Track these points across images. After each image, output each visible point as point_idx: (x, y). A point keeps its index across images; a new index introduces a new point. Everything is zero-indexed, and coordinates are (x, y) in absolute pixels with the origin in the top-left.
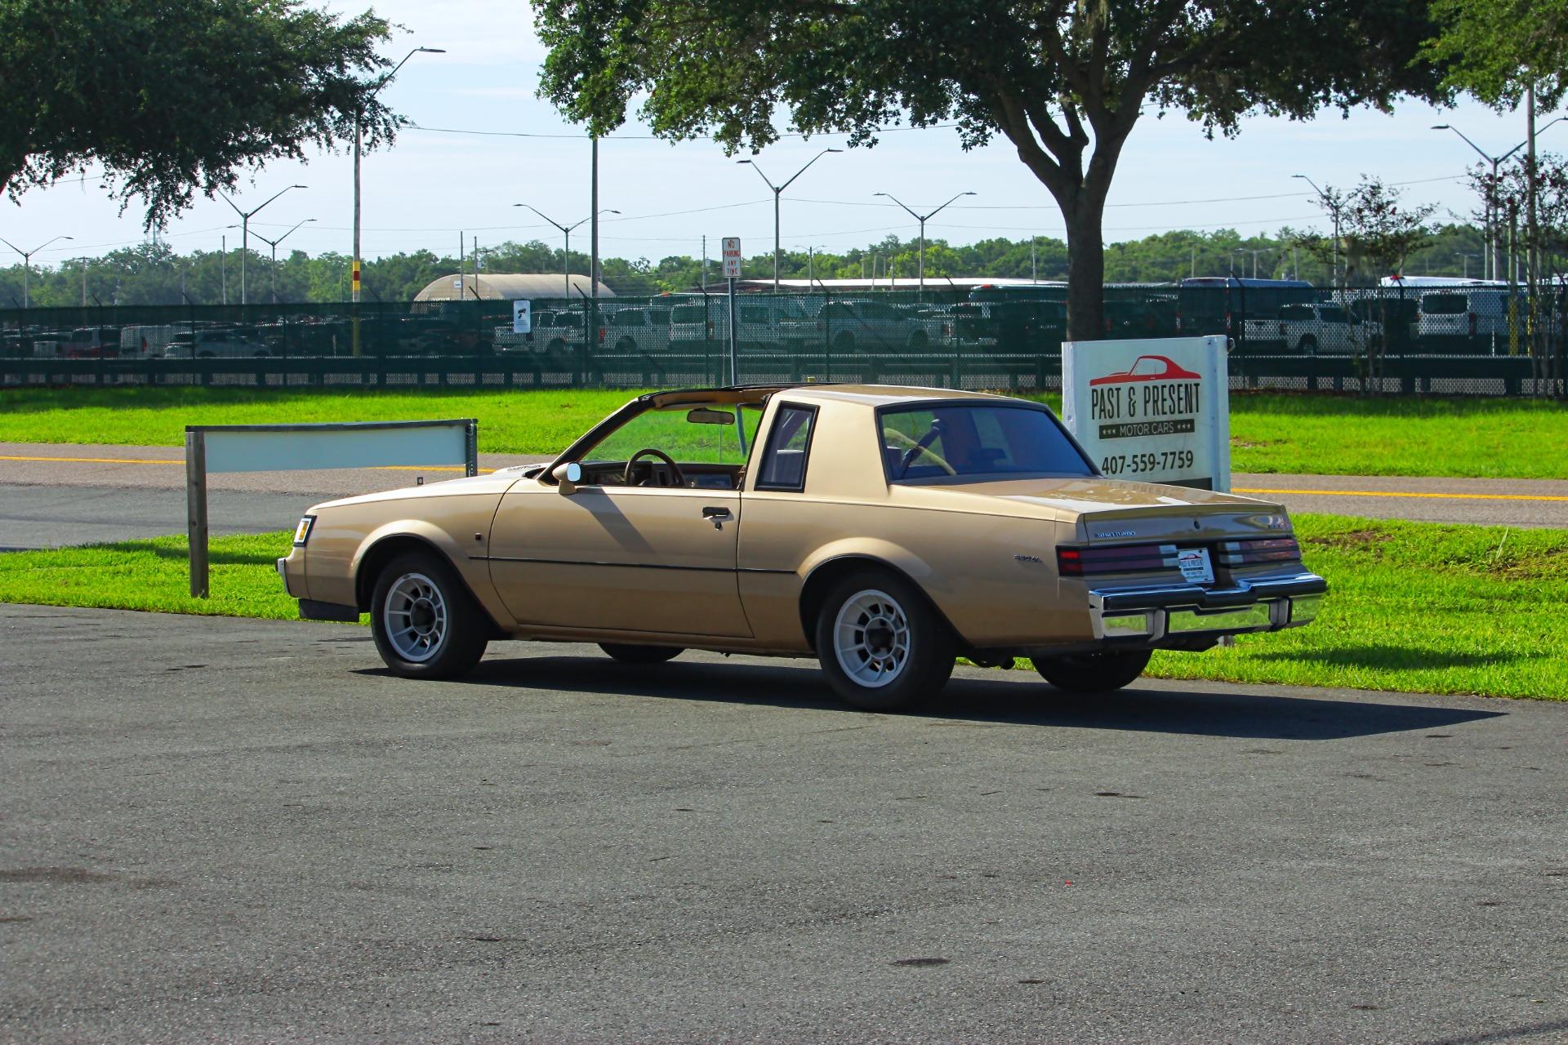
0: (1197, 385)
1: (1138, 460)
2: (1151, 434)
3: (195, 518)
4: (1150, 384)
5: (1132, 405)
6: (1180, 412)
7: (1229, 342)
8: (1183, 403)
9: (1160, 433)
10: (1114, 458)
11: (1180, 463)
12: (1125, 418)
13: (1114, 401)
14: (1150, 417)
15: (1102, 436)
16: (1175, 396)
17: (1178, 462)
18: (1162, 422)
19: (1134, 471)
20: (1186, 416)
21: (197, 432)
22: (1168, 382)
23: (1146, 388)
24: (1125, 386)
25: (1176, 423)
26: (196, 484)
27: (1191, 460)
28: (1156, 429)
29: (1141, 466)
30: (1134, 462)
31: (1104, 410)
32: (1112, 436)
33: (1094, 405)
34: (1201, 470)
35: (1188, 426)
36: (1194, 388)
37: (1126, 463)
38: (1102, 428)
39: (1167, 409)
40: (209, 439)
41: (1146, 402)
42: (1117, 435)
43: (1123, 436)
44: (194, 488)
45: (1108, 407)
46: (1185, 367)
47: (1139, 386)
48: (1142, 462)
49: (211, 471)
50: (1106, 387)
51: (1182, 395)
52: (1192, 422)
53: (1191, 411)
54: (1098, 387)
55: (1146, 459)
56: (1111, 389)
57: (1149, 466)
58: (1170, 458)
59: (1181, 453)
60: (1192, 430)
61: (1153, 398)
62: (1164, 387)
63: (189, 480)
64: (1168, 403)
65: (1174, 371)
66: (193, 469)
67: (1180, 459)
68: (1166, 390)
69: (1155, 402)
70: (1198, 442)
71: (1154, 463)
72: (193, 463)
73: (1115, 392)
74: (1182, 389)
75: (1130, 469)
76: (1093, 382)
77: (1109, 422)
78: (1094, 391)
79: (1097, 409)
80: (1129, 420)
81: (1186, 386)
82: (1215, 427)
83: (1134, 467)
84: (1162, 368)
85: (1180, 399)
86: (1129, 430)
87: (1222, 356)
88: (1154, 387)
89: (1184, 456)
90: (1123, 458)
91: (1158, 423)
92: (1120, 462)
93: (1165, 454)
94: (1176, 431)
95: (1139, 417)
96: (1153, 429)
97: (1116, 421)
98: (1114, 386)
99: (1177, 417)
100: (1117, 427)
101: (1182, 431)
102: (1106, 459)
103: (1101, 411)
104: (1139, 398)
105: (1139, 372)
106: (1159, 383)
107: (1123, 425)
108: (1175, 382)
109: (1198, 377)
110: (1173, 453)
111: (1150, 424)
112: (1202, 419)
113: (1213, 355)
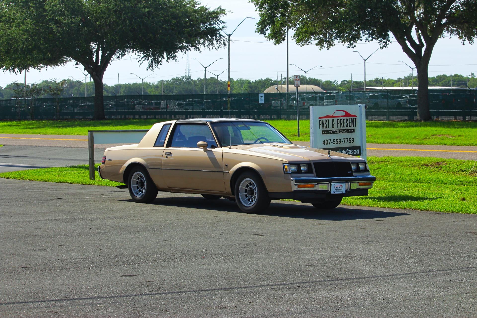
0: (355, 119)
1: (335, 141)
2: (340, 133)
3: (91, 158)
4: (339, 118)
5: (333, 125)
6: (350, 127)
7: (366, 106)
8: (351, 124)
9: (343, 133)
10: (327, 140)
11: (350, 141)
12: (331, 128)
13: (327, 123)
14: (339, 128)
15: (323, 134)
16: (348, 122)
17: (349, 141)
18: (344, 130)
19: (334, 144)
20: (352, 128)
21: (91, 132)
22: (345, 118)
23: (338, 119)
24: (331, 119)
25: (348, 130)
26: (91, 147)
27: (354, 140)
28: (341, 131)
29: (336, 142)
30: (334, 141)
31: (323, 126)
32: (326, 134)
33: (320, 125)
34: (357, 143)
35: (353, 131)
36: (354, 120)
37: (331, 141)
38: (323, 131)
39: (345, 126)
40: (95, 134)
41: (338, 124)
42: (328, 133)
43: (330, 133)
44: (90, 148)
45: (325, 125)
46: (351, 114)
47: (336, 119)
48: (337, 141)
49: (96, 144)
50: (324, 119)
51: (351, 122)
52: (354, 130)
53: (353, 126)
54: (321, 119)
55: (338, 140)
56: (326, 120)
57: (339, 142)
58: (346, 140)
59: (350, 139)
60: (354, 132)
61: (340, 122)
62: (344, 119)
63: (89, 146)
64: (346, 124)
65: (347, 114)
66: (90, 143)
67: (350, 140)
68: (345, 120)
69: (341, 124)
70: (356, 136)
71: (341, 141)
72: (90, 141)
73: (327, 121)
74: (350, 120)
75: (332, 143)
76: (319, 118)
77: (325, 129)
78: (320, 120)
79: (321, 126)
80: (332, 129)
81: (352, 119)
82: (361, 131)
83: (334, 143)
84: (344, 114)
85: (349, 123)
86: (332, 132)
87: (364, 110)
88: (341, 119)
89: (351, 139)
90: (330, 140)
91: (342, 130)
92: (329, 141)
93: (345, 139)
94: (348, 132)
95: (336, 128)
96: (340, 131)
97: (327, 129)
98: (327, 119)
99: (349, 128)
100: (328, 131)
101: (350, 132)
102: (324, 140)
103: (322, 126)
104: (336, 122)
105: (335, 115)
106: (343, 118)
107: (330, 131)
108: (348, 118)
109: (356, 116)
110: (347, 139)
111: (339, 130)
112: (357, 129)
113: (361, 110)
